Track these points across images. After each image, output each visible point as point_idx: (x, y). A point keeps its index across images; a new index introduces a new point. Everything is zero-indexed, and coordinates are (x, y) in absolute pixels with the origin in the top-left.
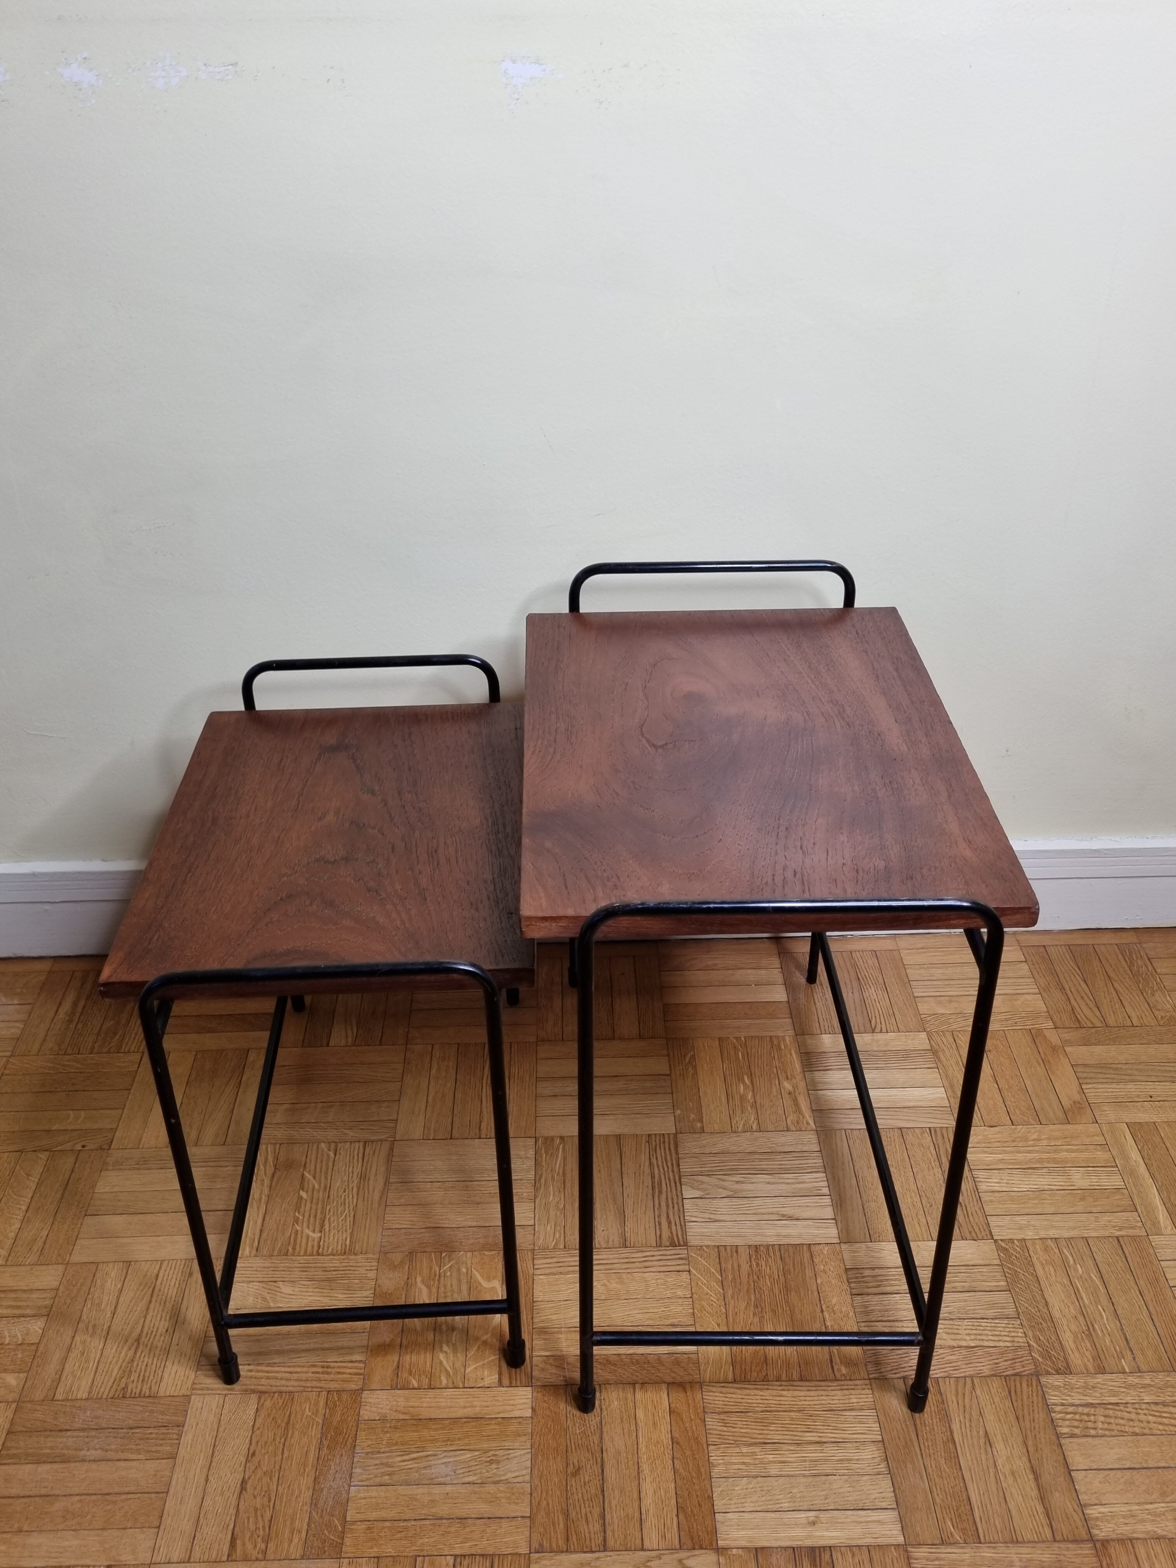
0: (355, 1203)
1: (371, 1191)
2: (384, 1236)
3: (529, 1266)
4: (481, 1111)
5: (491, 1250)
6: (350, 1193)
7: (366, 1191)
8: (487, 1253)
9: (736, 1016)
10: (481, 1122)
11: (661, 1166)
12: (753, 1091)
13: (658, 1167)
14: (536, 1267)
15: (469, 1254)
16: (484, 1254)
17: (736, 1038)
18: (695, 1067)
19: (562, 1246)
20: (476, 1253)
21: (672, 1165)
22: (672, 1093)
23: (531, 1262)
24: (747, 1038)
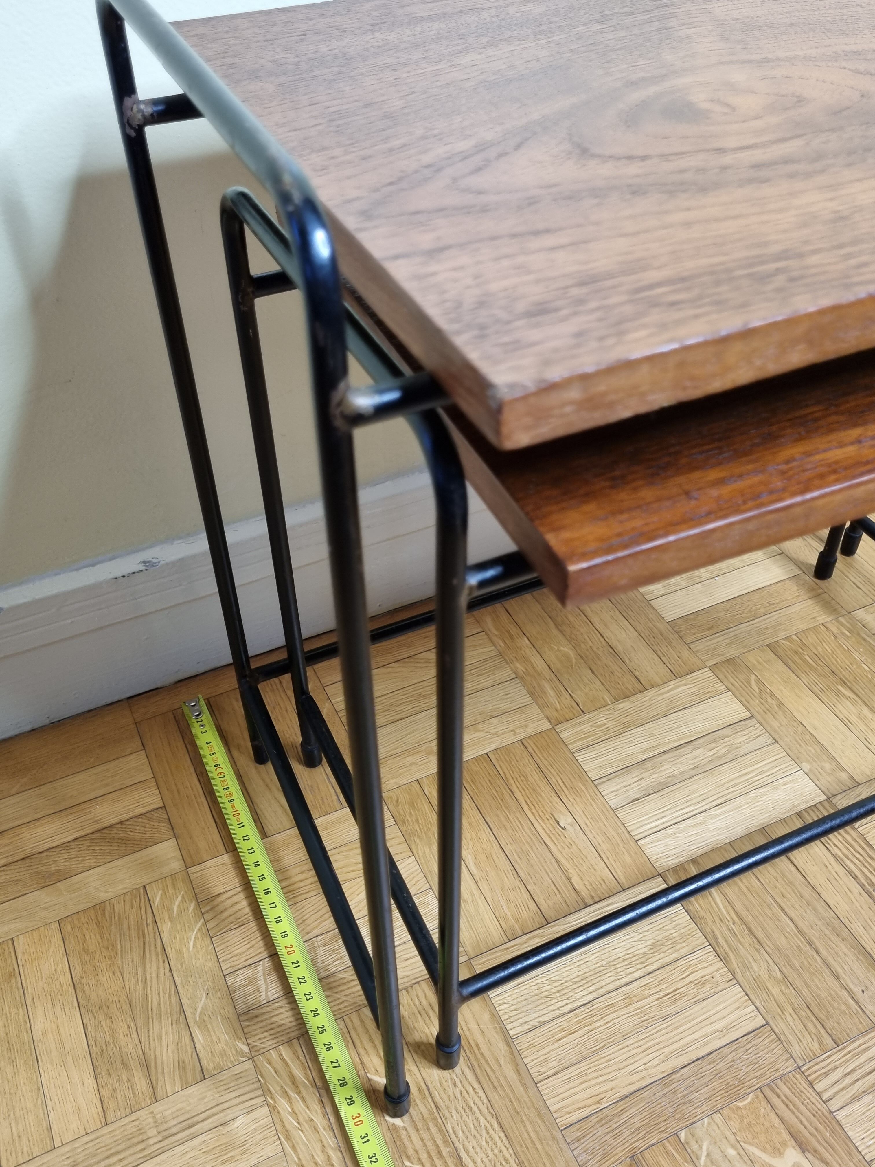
0: (485, 1101)
1: (495, 1067)
2: (572, 1142)
3: (814, 1101)
4: (556, 860)
5: (742, 1098)
6: (465, 1082)
7: (488, 1070)
8: (740, 1104)
9: (762, 610)
10: (569, 879)
11: (851, 856)
12: (866, 704)
13: (848, 858)
14: (825, 1097)
15: (717, 1117)
16: (738, 1108)
17: (786, 639)
18: (772, 695)
19: (830, 1043)
20: (726, 1112)
21: (863, 849)
22: (777, 742)
23: (811, 1090)
24: (799, 635)
